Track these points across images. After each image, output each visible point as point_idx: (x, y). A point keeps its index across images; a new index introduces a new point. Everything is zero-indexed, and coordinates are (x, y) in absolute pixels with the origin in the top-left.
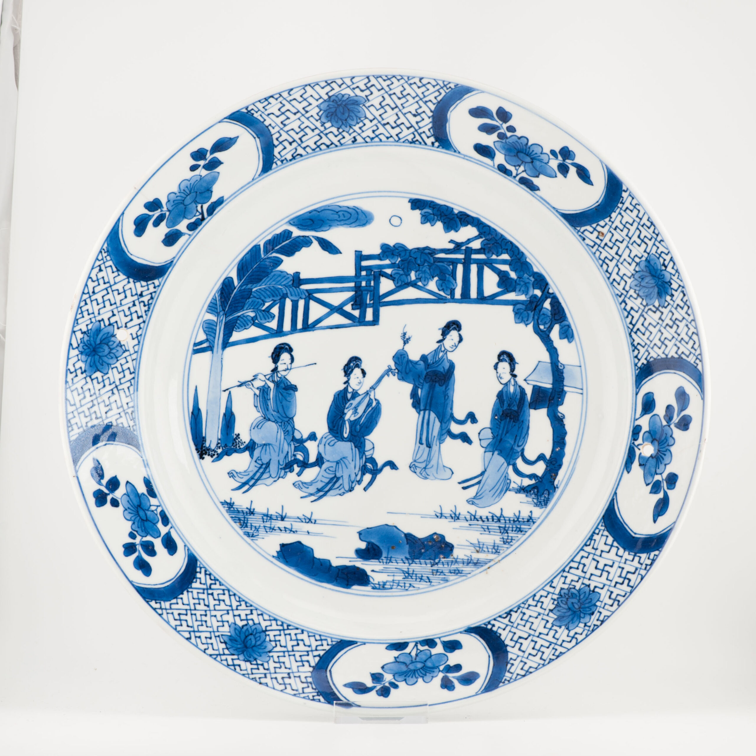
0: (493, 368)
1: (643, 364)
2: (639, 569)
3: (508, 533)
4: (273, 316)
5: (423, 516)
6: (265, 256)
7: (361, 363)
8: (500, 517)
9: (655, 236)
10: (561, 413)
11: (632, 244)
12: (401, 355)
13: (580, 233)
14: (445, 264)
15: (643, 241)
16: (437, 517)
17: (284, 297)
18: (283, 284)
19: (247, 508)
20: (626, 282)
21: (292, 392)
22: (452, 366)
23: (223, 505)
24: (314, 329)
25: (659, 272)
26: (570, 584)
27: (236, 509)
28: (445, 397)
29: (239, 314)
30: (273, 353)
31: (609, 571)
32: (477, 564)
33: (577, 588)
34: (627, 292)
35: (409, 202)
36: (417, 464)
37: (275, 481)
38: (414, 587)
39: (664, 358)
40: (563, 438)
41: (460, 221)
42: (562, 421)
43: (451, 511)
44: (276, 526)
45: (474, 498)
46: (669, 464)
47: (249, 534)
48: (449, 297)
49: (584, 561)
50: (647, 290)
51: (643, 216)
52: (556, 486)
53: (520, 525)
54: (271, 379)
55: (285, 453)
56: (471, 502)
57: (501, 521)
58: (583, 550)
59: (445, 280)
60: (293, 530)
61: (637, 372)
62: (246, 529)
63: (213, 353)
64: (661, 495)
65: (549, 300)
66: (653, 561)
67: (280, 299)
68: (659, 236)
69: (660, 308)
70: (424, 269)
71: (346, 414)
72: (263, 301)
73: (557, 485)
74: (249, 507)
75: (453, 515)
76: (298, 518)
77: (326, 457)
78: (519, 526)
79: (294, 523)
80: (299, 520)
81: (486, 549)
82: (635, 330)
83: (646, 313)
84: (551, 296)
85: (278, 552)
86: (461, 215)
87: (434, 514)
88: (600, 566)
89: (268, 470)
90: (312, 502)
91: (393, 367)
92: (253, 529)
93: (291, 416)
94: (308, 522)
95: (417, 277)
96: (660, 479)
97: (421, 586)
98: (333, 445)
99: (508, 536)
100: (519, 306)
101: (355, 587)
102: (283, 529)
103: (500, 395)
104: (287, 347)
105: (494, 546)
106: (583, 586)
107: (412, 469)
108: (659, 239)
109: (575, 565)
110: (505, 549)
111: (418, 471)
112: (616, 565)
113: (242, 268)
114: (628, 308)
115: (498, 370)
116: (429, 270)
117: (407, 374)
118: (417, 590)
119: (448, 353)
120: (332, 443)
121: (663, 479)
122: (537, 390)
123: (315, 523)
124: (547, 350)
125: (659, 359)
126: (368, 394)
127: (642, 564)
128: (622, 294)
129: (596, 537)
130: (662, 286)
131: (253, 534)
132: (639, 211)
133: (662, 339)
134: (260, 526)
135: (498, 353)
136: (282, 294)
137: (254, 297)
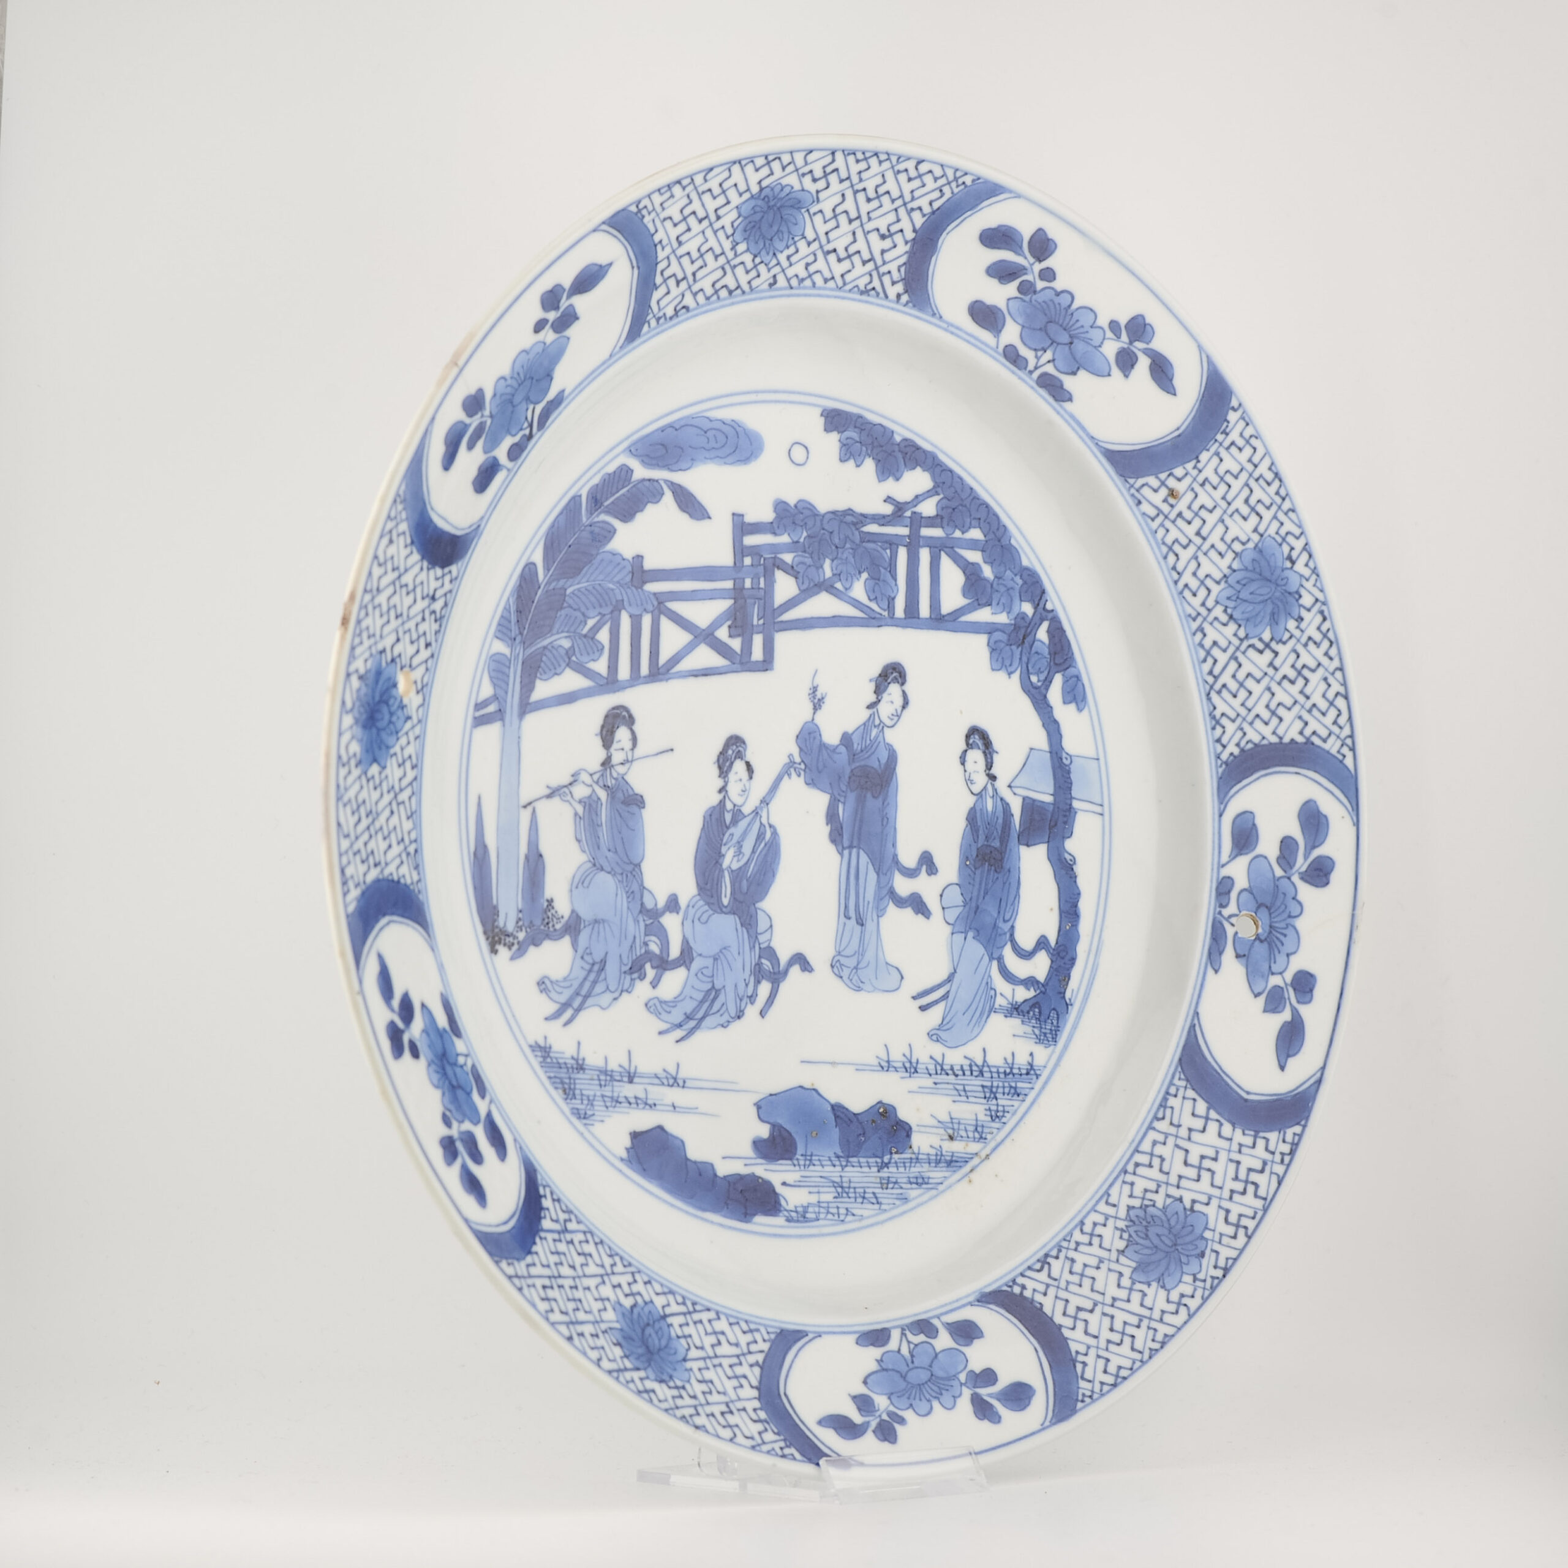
0: (957, 761)
1: (1232, 754)
2: (1269, 1164)
3: (996, 1099)
4: (600, 647)
5: (860, 1068)
6: (588, 519)
7: (745, 750)
8: (983, 1066)
9: (1278, 500)
10: (1070, 854)
11: (1231, 516)
12: (810, 734)
13: (1133, 491)
14: (877, 547)
15: (1253, 509)
16: (882, 1068)
17: (618, 608)
18: (616, 579)
19: (573, 1058)
20: (1209, 591)
21: (634, 809)
22: (892, 758)
23: (533, 1051)
24: (667, 676)
25: (1278, 571)
26: (1143, 1199)
27: (554, 1060)
28: (882, 821)
29: (545, 642)
30: (603, 727)
31: (1213, 1168)
32: (952, 1163)
33: (1160, 1204)
34: (1209, 610)
35: (822, 415)
36: (843, 960)
37: (615, 999)
38: (854, 1215)
39: (1275, 744)
40: (1076, 906)
41: (904, 458)
42: (1072, 869)
43: (904, 1055)
44: (622, 1095)
45: (940, 1027)
46: (1294, 953)
47: (579, 1114)
48: (886, 614)
49: (1159, 1150)
50: (1250, 608)
51: (1261, 460)
52: (1068, 1001)
53: (1016, 1082)
54: (601, 783)
55: (630, 939)
56: (934, 1036)
57: (985, 1074)
58: (1154, 1129)
59: (879, 580)
60: (650, 1102)
61: (1220, 770)
62: (573, 1101)
63: (504, 725)
64: (1286, 1016)
65: (1045, 625)
66: (1295, 1146)
67: (612, 612)
68: (1287, 500)
69: (1273, 645)
70: (845, 556)
71: (724, 856)
72: (583, 614)
73: (1070, 1000)
74: (575, 1056)
75: (908, 1065)
76: (656, 1076)
77: (697, 947)
78: (1013, 1084)
79: (650, 1088)
80: (656, 1081)
81: (963, 1133)
82: (1217, 686)
83: (1244, 653)
84: (1050, 615)
85: (627, 1150)
86: (905, 447)
87: (875, 1062)
88: (1194, 1159)
89: (602, 976)
90: (677, 1042)
91: (797, 759)
92: (585, 1102)
93: (636, 862)
94: (672, 1086)
95: (835, 572)
96: (1282, 984)
97: (866, 1213)
98: (707, 922)
99: (997, 1105)
100: (998, 635)
101: (759, 1219)
102: (633, 1100)
103: (972, 818)
104: (625, 713)
105: (977, 1126)
106: (1169, 1201)
107: (835, 970)
108: (1287, 505)
109: (1143, 1159)
110: (995, 1131)
111: (845, 973)
112: (1223, 1156)
113: (552, 545)
114: (1207, 643)
115: (966, 764)
116: (854, 557)
117: (820, 772)
118: (860, 1220)
119: (886, 729)
120: (704, 918)
121: (1286, 984)
122: (1030, 806)
123: (683, 1087)
124: (1043, 725)
125: (1264, 745)
126: (757, 813)
127: (1273, 1153)
128: (1199, 614)
129: (1172, 1101)
130: (1281, 601)
131: (586, 1114)
132: (1255, 449)
133: (1273, 706)
134: (595, 1096)
135: (965, 731)
136: (614, 603)
137: (570, 606)
